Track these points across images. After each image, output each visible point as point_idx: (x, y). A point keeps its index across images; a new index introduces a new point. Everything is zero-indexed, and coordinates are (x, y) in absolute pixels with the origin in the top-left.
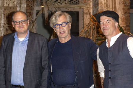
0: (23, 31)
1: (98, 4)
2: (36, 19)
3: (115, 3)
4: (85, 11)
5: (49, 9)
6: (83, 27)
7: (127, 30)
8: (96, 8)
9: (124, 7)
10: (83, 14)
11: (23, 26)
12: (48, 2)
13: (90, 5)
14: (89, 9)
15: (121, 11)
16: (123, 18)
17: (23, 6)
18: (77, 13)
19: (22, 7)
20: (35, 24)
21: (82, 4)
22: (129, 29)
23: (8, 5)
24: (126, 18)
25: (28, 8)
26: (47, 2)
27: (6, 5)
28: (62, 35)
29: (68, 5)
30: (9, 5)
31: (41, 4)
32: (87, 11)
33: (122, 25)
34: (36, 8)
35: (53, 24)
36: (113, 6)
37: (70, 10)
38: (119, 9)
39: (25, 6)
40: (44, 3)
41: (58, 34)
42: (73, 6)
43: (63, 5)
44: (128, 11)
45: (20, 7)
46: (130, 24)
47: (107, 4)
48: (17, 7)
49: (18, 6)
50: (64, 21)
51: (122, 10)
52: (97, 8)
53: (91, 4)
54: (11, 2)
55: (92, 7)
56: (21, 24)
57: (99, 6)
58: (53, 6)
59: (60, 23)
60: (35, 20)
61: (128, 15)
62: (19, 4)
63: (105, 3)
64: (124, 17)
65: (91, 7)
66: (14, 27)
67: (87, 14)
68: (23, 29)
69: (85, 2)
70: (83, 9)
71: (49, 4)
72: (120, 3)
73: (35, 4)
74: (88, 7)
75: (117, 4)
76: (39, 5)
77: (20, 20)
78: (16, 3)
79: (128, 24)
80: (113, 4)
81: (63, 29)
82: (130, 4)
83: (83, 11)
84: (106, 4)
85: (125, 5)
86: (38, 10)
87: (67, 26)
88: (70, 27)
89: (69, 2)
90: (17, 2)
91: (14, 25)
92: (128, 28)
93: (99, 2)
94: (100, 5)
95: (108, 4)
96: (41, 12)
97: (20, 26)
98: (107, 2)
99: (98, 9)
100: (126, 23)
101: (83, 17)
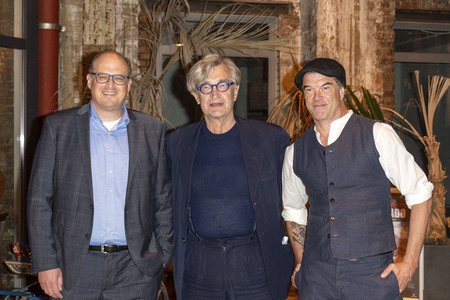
0: (111, 104)
1: (314, 40)
2: (163, 76)
3: (358, 38)
4: (284, 56)
5: (195, 52)
6: (279, 97)
7: (388, 104)
8: (310, 49)
9: (380, 48)
10: (278, 64)
11: (114, 89)
12: (193, 34)
13: (295, 42)
14: (292, 51)
15: (372, 56)
16: (378, 75)
17: (129, 43)
18: (265, 62)
19: (129, 46)
20: (160, 88)
21: (277, 40)
22: (393, 103)
23: (93, 42)
24: (383, 74)
25: (143, 49)
26: (189, 34)
27: (88, 42)
28: (214, 111)
29: (241, 43)
30: (95, 40)
31: (177, 38)
32: (289, 57)
33: (375, 92)
34: (164, 49)
35: (197, 82)
36: (353, 44)
37: (247, 53)
38: (366, 51)
39: (136, 43)
40: (183, 37)
41: (205, 108)
42: (254, 44)
43: (229, 42)
44: (390, 57)
45: (124, 46)
46: (394, 88)
47: (338, 40)
48: (116, 46)
49: (119, 43)
50: (223, 78)
51: (374, 55)
52: (313, 49)
53: (299, 39)
54: (100, 33)
55: (300, 45)
56: (111, 82)
57: (318, 44)
58: (205, 43)
59: (214, 82)
60: (161, 78)
61: (389, 66)
62: (120, 38)
63: (332, 38)
64: (379, 71)
65: (298, 48)
66: (89, 86)
67: (287, 63)
68: (114, 99)
69: (283, 35)
70: (278, 51)
71: (195, 39)
72: (368, 38)
73: (160, 38)
74: (289, 48)
75: (361, 40)
76: (171, 41)
77: (111, 74)
78: (112, 36)
79: (390, 89)
80: (354, 39)
81: (219, 96)
82: (393, 41)
83: (278, 57)
84: (334, 41)
85: (381, 43)
86: (167, 53)
87: (229, 92)
88: (235, 97)
89: (246, 35)
90: (116, 35)
91: (93, 82)
92: (389, 99)
93: (318, 35)
94: (320, 42)
95: (341, 40)
96: (175, 60)
97: (106, 88)
98: (337, 34)
99: (316, 51)
100: (385, 86)
101: (279, 70)
